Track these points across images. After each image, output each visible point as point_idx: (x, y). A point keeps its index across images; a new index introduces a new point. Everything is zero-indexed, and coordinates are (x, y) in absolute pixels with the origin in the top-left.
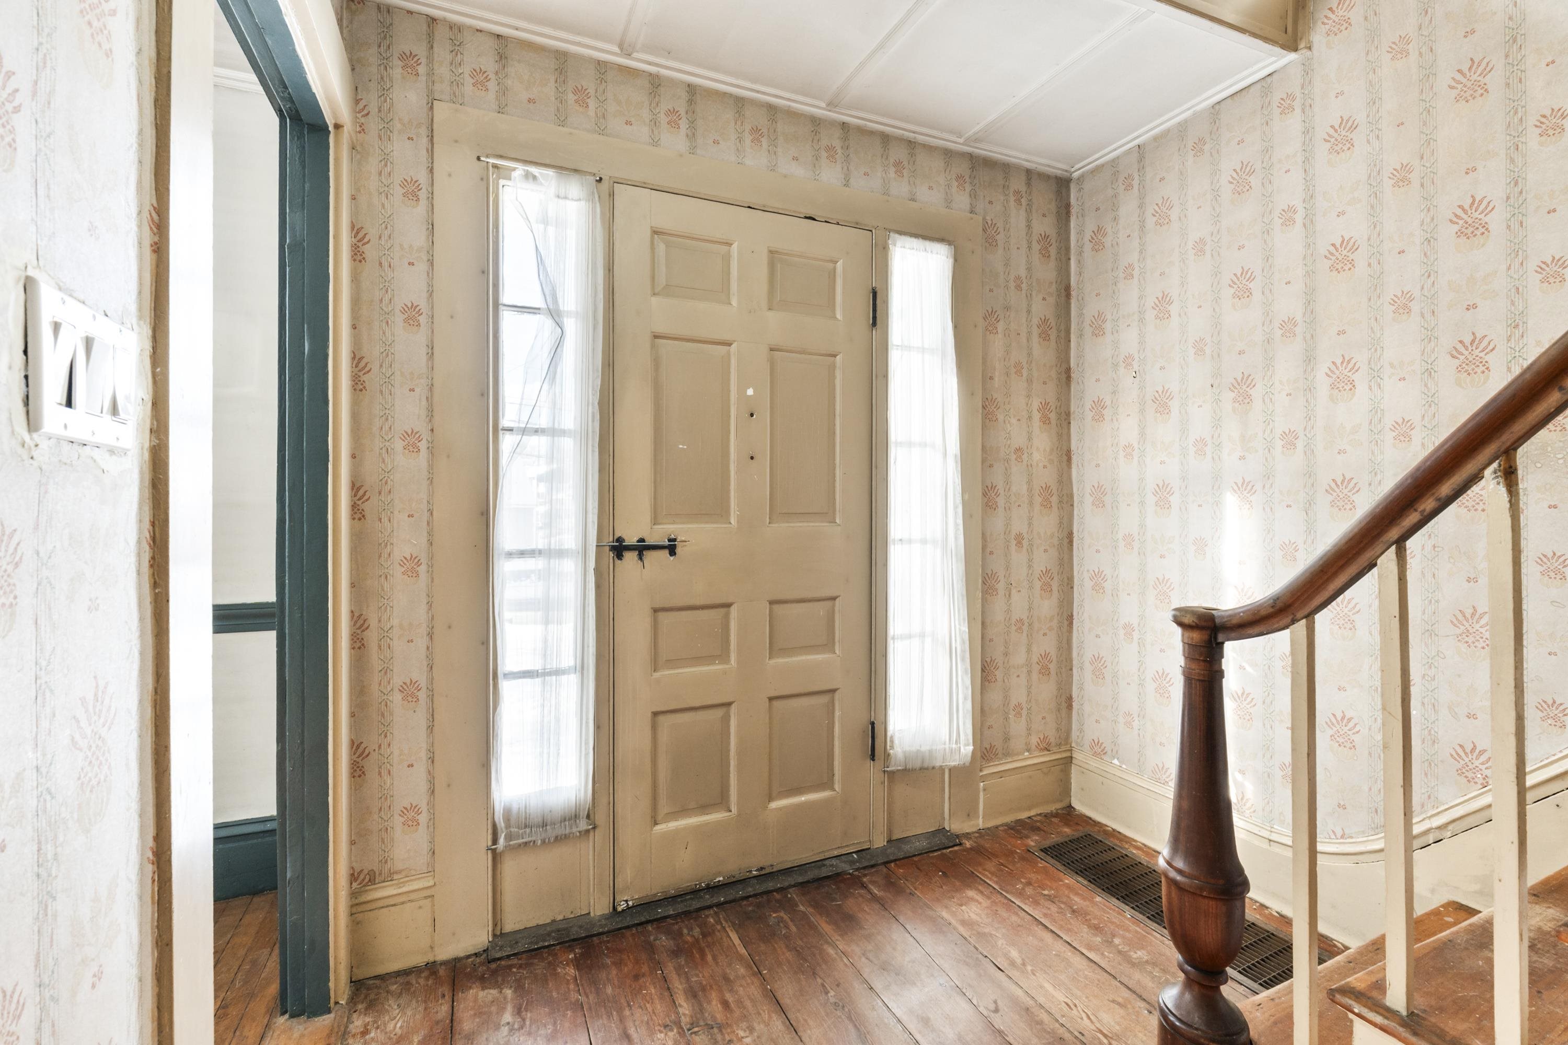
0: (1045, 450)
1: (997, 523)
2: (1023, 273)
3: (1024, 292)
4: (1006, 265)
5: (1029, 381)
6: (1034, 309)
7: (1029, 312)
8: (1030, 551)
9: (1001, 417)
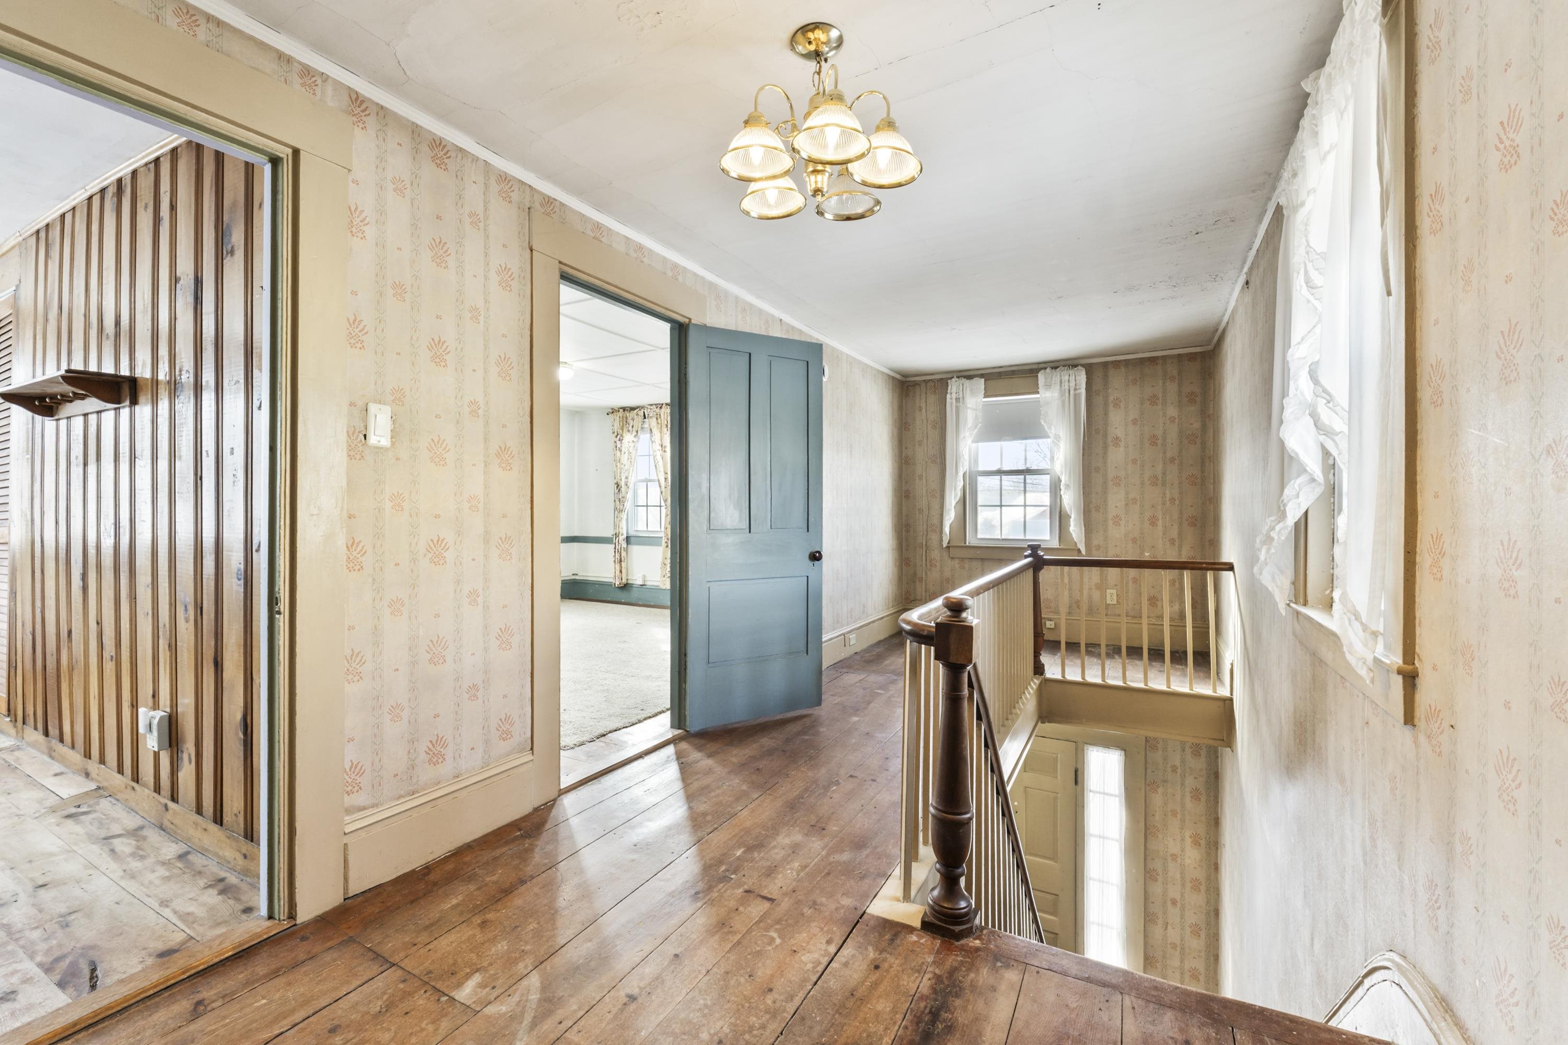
0: (1195, 859)
1: (1157, 889)
2: (1178, 763)
3: (1179, 774)
4: (1165, 759)
5: (1183, 821)
6: (1187, 782)
7: (1182, 784)
8: (1183, 908)
9: (1160, 836)
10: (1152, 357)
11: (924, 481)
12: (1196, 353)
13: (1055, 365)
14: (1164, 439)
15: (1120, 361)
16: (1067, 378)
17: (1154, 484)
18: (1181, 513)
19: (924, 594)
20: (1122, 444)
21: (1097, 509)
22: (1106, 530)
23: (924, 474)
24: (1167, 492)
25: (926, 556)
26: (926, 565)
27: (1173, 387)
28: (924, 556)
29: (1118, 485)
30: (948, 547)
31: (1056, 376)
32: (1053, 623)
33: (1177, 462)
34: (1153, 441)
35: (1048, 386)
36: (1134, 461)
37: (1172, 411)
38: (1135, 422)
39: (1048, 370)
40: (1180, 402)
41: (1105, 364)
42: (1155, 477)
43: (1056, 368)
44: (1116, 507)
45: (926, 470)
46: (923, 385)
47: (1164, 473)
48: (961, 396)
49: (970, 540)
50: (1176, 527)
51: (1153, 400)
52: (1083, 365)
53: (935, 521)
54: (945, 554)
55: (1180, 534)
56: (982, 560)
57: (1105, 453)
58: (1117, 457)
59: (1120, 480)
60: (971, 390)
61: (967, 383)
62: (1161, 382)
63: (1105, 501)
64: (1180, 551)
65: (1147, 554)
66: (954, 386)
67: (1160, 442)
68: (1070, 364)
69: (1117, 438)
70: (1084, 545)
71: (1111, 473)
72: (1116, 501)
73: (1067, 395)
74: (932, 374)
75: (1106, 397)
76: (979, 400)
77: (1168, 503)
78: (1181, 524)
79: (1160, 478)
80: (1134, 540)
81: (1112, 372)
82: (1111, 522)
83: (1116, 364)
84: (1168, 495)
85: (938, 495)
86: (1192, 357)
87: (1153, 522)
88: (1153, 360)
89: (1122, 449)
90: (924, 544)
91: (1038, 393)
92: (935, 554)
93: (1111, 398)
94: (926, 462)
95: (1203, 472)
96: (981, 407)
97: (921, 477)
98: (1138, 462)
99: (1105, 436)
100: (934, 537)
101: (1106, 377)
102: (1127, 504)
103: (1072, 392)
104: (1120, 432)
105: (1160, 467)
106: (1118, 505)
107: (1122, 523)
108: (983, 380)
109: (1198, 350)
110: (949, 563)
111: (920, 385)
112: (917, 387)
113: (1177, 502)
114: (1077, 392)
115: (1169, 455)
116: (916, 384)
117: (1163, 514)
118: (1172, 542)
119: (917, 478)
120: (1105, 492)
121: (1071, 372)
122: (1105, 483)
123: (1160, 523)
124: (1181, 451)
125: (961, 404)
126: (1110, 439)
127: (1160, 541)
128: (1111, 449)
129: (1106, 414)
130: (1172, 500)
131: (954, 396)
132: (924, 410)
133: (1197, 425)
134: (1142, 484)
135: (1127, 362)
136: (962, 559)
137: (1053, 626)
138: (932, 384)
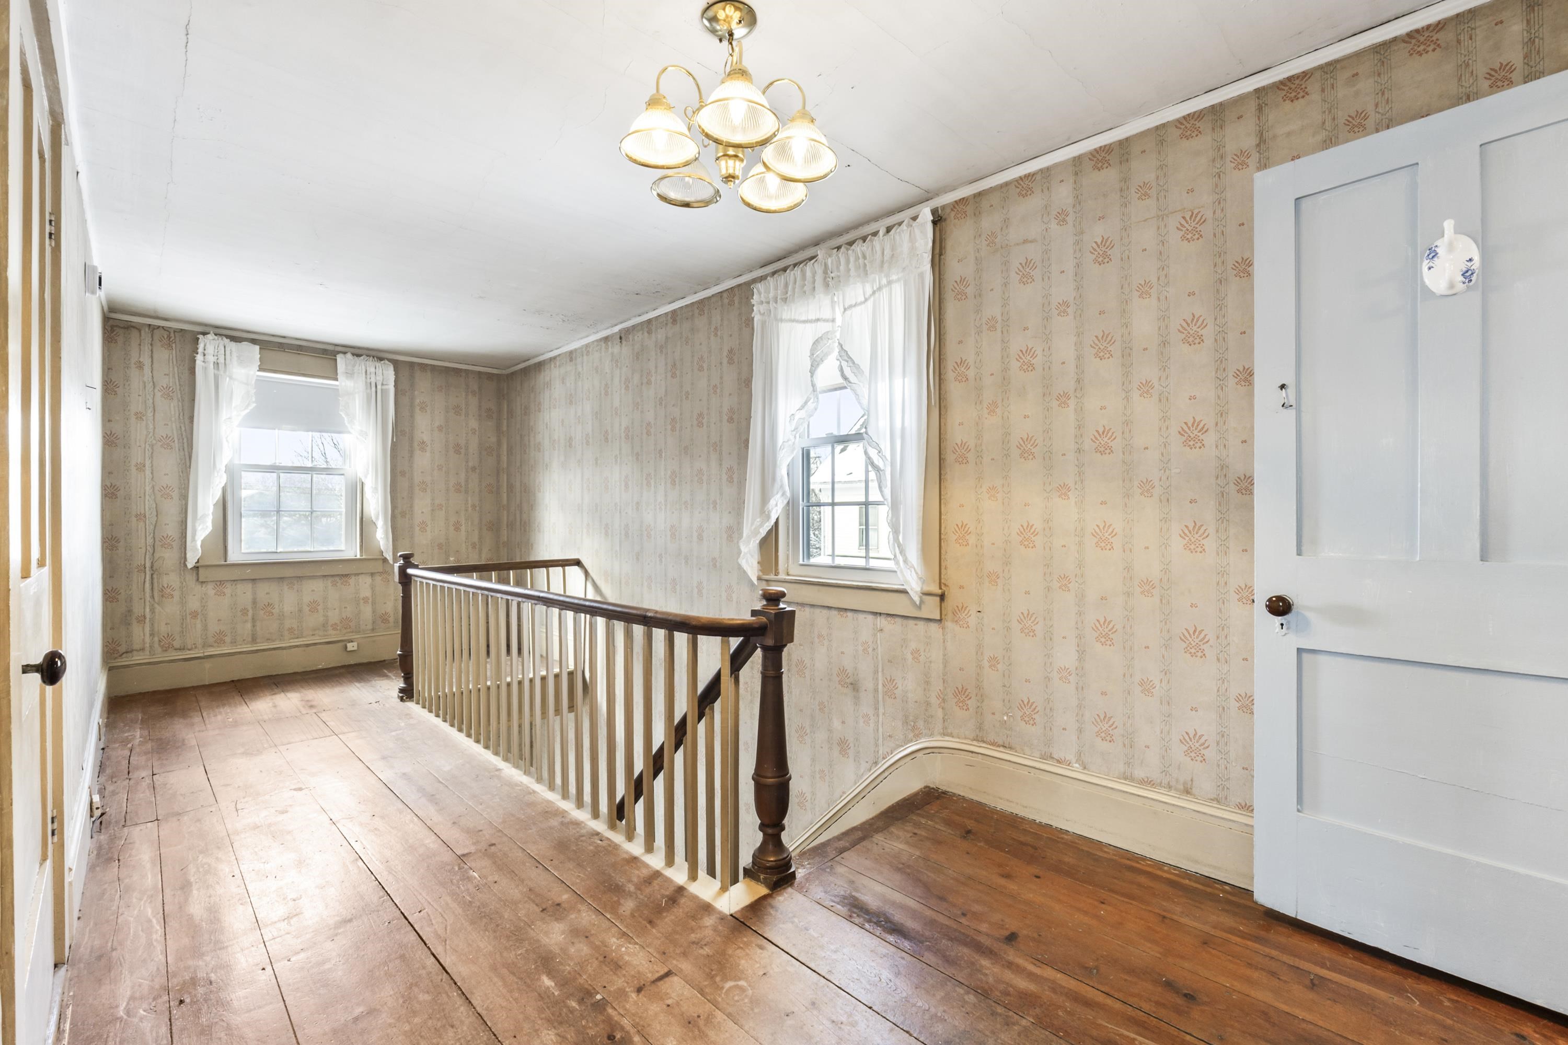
10: (457, 369)
11: (148, 472)
12: (493, 374)
13: (358, 352)
14: (467, 449)
15: (426, 365)
16: (373, 370)
17: (458, 491)
18: (481, 520)
19: (148, 639)
20: (428, 449)
21: (403, 515)
22: (412, 537)
23: (148, 463)
24: (469, 498)
25: (152, 583)
26: (153, 597)
27: (474, 401)
28: (148, 585)
29: (424, 490)
30: (196, 568)
31: (362, 365)
32: (355, 644)
33: (478, 471)
34: (457, 449)
35: (350, 374)
36: (440, 468)
37: (474, 423)
38: (440, 428)
39: (349, 356)
40: (480, 416)
41: (412, 365)
42: (459, 484)
43: (359, 356)
44: (422, 512)
45: (152, 457)
46: (145, 333)
47: (467, 481)
48: (221, 360)
49: (234, 556)
50: (476, 532)
51: (457, 410)
52: (390, 360)
53: (171, 530)
54: (190, 578)
55: (480, 538)
56: (254, 580)
57: (411, 457)
58: (423, 462)
59: (427, 486)
60: (239, 357)
61: (232, 346)
62: (464, 394)
63: (411, 507)
64: (480, 553)
65: (452, 559)
66: (209, 346)
67: (463, 451)
68: (377, 355)
69: (423, 442)
70: (391, 554)
71: (418, 478)
72: (422, 506)
73: (374, 389)
74: (166, 320)
75: (412, 399)
76: (252, 373)
77: (470, 509)
78: (481, 529)
79: (463, 484)
80: (440, 546)
81: (418, 374)
82: (417, 529)
83: (423, 367)
84: (470, 502)
85: (175, 495)
86: (490, 376)
87: (457, 529)
88: (457, 371)
89: (428, 454)
90: (148, 565)
91: (336, 379)
92: (171, 579)
93: (417, 401)
94: (152, 446)
95: (498, 481)
96: (253, 382)
97: (141, 467)
98: (444, 469)
99: (411, 439)
100: (169, 557)
101: (412, 376)
102: (433, 510)
103: (379, 387)
104: (426, 437)
105: (463, 475)
106: (424, 510)
107: (428, 529)
108: (257, 347)
109: (495, 371)
110: (198, 589)
111: (140, 331)
112: (135, 333)
113: (478, 508)
114: (384, 387)
115: (471, 464)
116: (129, 327)
117: (466, 520)
118: (474, 546)
119: (133, 469)
120: (411, 497)
121: (378, 364)
122: (411, 488)
123: (463, 528)
124: (480, 462)
125: (221, 372)
126: (416, 444)
127: (464, 545)
128: (417, 453)
129: (412, 416)
130: (474, 506)
131: (211, 359)
132: (147, 369)
133: (493, 439)
134: (447, 490)
135: (433, 368)
136: (221, 582)
137: (355, 648)
138: (165, 334)
